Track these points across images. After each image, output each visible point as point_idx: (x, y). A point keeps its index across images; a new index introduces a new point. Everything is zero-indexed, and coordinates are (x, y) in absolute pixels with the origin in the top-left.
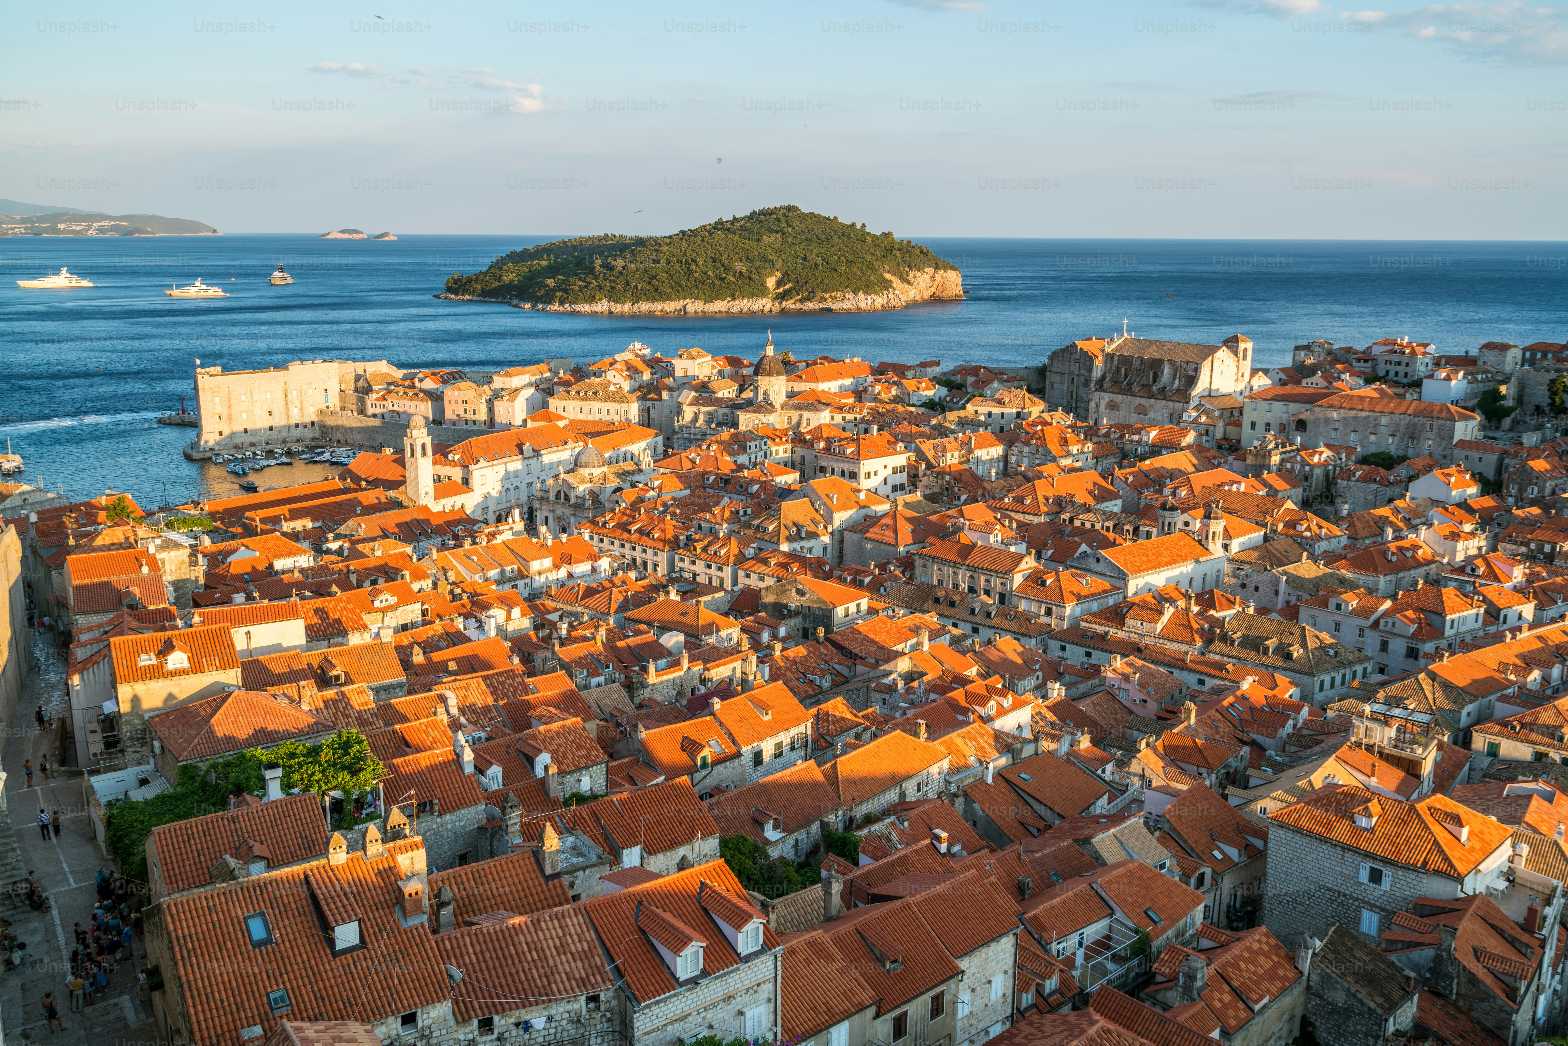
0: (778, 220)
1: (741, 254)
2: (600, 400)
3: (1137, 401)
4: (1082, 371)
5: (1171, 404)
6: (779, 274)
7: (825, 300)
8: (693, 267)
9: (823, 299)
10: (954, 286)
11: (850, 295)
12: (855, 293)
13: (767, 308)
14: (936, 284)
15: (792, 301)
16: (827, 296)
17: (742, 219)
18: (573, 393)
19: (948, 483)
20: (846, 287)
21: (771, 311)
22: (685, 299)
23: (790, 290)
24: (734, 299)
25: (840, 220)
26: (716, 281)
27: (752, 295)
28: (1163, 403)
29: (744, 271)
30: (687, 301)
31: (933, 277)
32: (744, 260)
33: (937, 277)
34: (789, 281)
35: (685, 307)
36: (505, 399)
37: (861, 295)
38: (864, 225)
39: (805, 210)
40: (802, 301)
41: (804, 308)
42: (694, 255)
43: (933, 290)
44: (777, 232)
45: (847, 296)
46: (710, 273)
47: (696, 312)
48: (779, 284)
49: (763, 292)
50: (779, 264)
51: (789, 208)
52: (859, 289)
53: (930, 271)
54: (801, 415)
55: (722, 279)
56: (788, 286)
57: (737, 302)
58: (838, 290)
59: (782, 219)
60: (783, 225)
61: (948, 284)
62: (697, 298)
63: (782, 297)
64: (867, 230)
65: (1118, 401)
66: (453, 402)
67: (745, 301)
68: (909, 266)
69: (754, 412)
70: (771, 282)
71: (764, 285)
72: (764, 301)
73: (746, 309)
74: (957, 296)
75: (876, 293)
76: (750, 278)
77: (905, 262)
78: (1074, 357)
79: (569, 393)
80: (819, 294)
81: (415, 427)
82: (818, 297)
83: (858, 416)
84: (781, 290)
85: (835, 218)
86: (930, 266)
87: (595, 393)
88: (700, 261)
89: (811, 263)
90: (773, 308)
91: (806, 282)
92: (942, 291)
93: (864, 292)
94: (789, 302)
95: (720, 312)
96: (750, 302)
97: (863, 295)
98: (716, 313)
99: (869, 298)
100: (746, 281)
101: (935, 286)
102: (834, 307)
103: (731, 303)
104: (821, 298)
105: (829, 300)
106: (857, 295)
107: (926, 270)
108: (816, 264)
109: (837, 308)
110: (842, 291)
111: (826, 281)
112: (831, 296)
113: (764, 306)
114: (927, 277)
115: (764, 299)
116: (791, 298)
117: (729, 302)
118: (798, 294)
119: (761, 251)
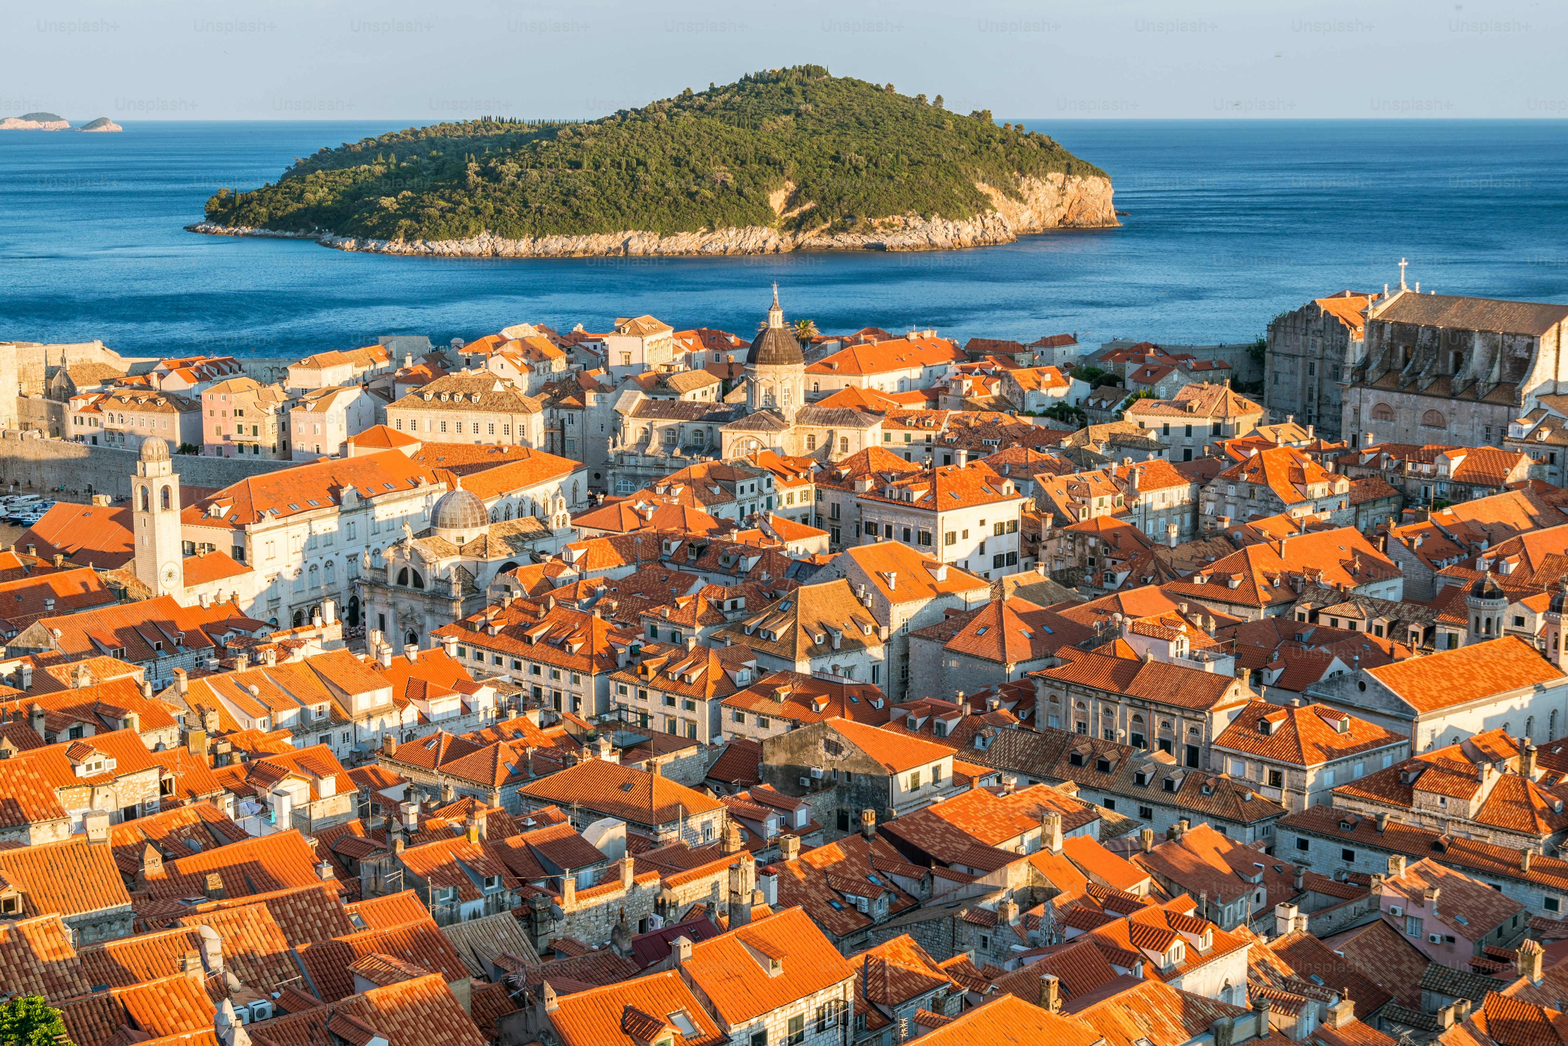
0: (789, 91)
1: (725, 150)
2: (478, 408)
3: (1427, 403)
4: (1329, 352)
5: (1487, 408)
6: (791, 185)
7: (873, 229)
8: (640, 173)
9: (869, 229)
10: (1099, 204)
11: (916, 222)
12: (925, 217)
13: (771, 245)
14: (1067, 200)
15: (815, 232)
16: (876, 222)
17: (726, 90)
18: (428, 396)
19: (1094, 550)
20: (910, 208)
21: (777, 250)
22: (626, 229)
23: (810, 213)
24: (712, 229)
25: (897, 90)
26: (682, 199)
27: (745, 223)
28: (1473, 407)
29: (730, 179)
30: (630, 233)
31: (1063, 188)
32: (730, 161)
33: (1070, 188)
34: (809, 197)
35: (626, 244)
36: (309, 407)
37: (936, 220)
38: (939, 98)
39: (836, 73)
40: (831, 232)
41: (835, 244)
42: (641, 154)
43: (1063, 210)
44: (787, 112)
45: (912, 222)
46: (670, 185)
47: (645, 252)
48: (791, 202)
49: (764, 217)
50: (792, 167)
51: (808, 71)
52: (932, 210)
53: (1058, 177)
54: (831, 433)
55: (691, 195)
56: (807, 207)
57: (718, 235)
58: (895, 213)
59: (796, 89)
60: (799, 99)
61: (1089, 200)
62: (647, 228)
63: (797, 225)
64: (945, 107)
65: (1393, 404)
66: (218, 414)
67: (733, 232)
68: (1020, 170)
69: (749, 427)
70: (777, 200)
71: (764, 204)
72: (766, 232)
73: (733, 246)
74: (1105, 221)
75: (963, 218)
76: (740, 193)
77: (1012, 162)
78: (1313, 326)
79: (421, 396)
80: (863, 219)
81: (150, 458)
82: (860, 226)
83: (933, 434)
84: (795, 213)
85: (890, 86)
86: (1057, 169)
87: (468, 397)
88: (652, 164)
89: (848, 165)
90: (782, 245)
91: (839, 199)
92: (1079, 214)
93: (941, 216)
94: (808, 234)
95: (688, 252)
96: (741, 235)
97: (939, 221)
98: (681, 253)
99: (950, 226)
100: (733, 198)
101: (1066, 204)
102: (888, 242)
103: (707, 236)
104: (866, 226)
105: (880, 229)
106: (928, 221)
107: (1050, 176)
108: (856, 168)
109: (894, 244)
110: (903, 214)
111: (874, 197)
112: (882, 224)
113: (765, 242)
114: (1052, 188)
115: (766, 230)
116: (813, 227)
117: (703, 234)
118: (825, 221)
119: (759, 146)
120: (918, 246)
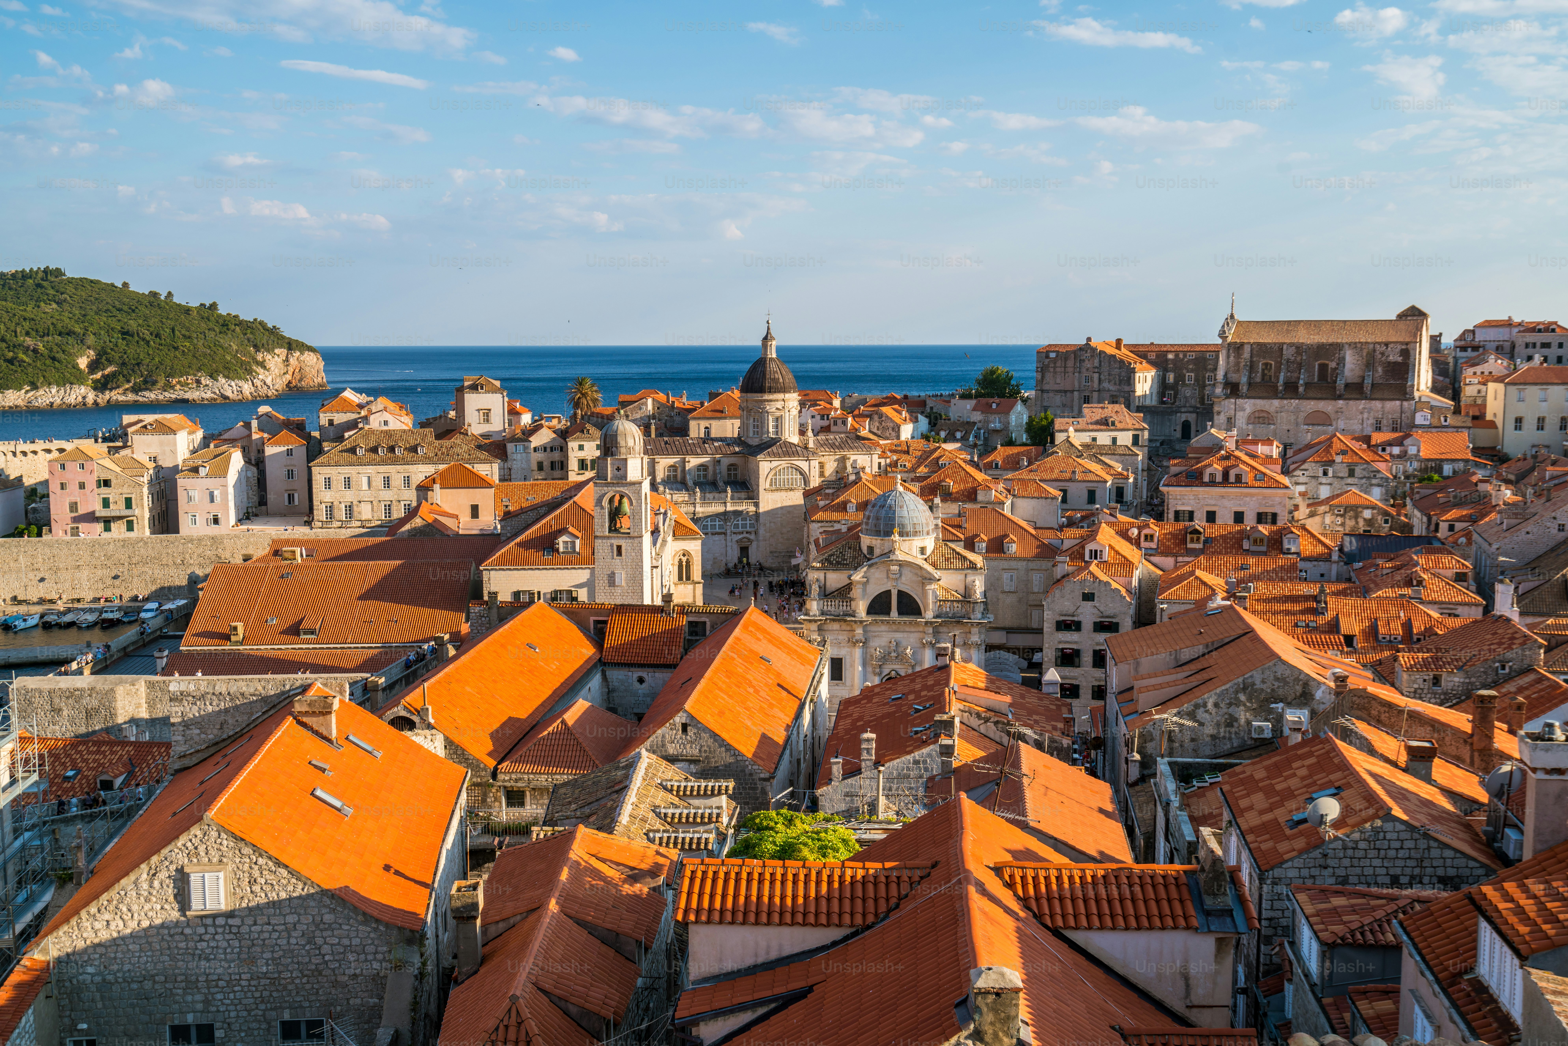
0: (39, 285)
1: (27, 325)
4: (1106, 385)
6: (92, 353)
7: (172, 387)
9: (168, 387)
10: (314, 372)
11: (205, 380)
12: (213, 376)
13: (90, 400)
14: (291, 370)
15: (121, 390)
16: (173, 382)
20: (199, 369)
21: (96, 403)
23: (114, 375)
24: (34, 387)
25: (132, 288)
27: (62, 382)
29: (40, 347)
31: (287, 360)
32: (34, 333)
33: (292, 360)
34: (110, 362)
37: (222, 380)
38: (170, 294)
39: (71, 273)
40: (136, 390)
41: (141, 399)
43: (288, 377)
44: (49, 301)
45: (203, 381)
48: (93, 366)
49: (78, 378)
50: (89, 339)
51: (46, 271)
52: (217, 372)
53: (282, 352)
55: (9, 360)
56: (109, 370)
57: (41, 392)
58: (188, 374)
59: (45, 284)
60: (52, 292)
61: (307, 369)
63: (101, 386)
64: (177, 300)
65: (1272, 410)
66: (73, 487)
67: (54, 390)
68: (255, 346)
70: (84, 364)
71: (76, 367)
72: (83, 390)
73: (58, 401)
74: (320, 385)
75: (240, 378)
76: (54, 359)
77: (249, 340)
78: (1088, 364)
80: (162, 379)
82: (160, 385)
84: (100, 375)
85: (125, 285)
86: (282, 347)
89: (137, 338)
90: (99, 400)
91: (138, 364)
92: (301, 380)
93: (225, 377)
94: (113, 393)
95: (17, 406)
96: (62, 391)
97: (224, 381)
98: (10, 407)
99: (233, 384)
100: (48, 362)
101: (290, 373)
102: (189, 395)
103: (32, 393)
104: (165, 385)
105: (178, 387)
106: (217, 380)
107: (277, 351)
108: (144, 339)
109: (196, 398)
110: (195, 375)
111: (168, 362)
112: (179, 382)
113: (84, 398)
114: (279, 360)
115: (83, 387)
116: (118, 387)
117: (27, 392)
118: (128, 381)
119: (54, 321)
120: (215, 400)
